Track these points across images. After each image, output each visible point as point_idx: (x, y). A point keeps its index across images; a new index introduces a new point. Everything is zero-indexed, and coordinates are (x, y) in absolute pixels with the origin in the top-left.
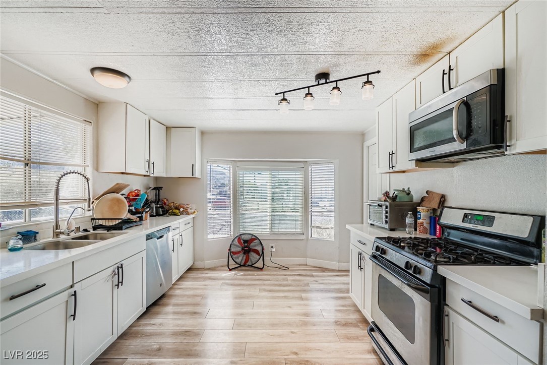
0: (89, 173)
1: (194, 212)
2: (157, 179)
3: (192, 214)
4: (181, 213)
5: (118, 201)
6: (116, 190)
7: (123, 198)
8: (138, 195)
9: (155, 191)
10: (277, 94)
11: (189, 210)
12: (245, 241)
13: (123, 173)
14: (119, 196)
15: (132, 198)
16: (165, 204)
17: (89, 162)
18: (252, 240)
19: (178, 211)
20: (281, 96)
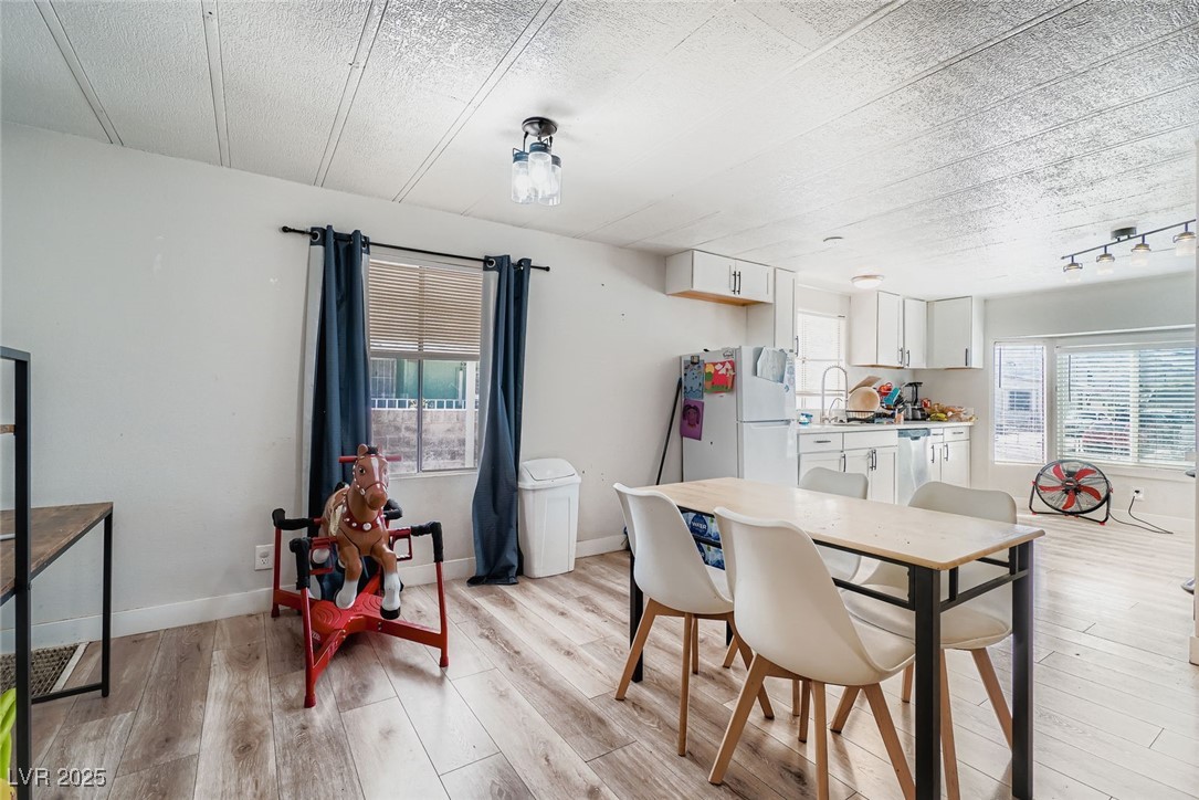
0: (843, 365)
1: (971, 418)
2: (915, 371)
3: (967, 420)
4: (949, 419)
5: (870, 394)
6: (868, 383)
7: (875, 391)
8: (890, 389)
9: (911, 388)
10: (1063, 258)
11: (962, 416)
12: (1070, 474)
13: (873, 366)
14: (871, 389)
15: (885, 392)
16: (926, 405)
17: (843, 357)
18: (1084, 473)
19: (944, 416)
20: (1069, 261)
